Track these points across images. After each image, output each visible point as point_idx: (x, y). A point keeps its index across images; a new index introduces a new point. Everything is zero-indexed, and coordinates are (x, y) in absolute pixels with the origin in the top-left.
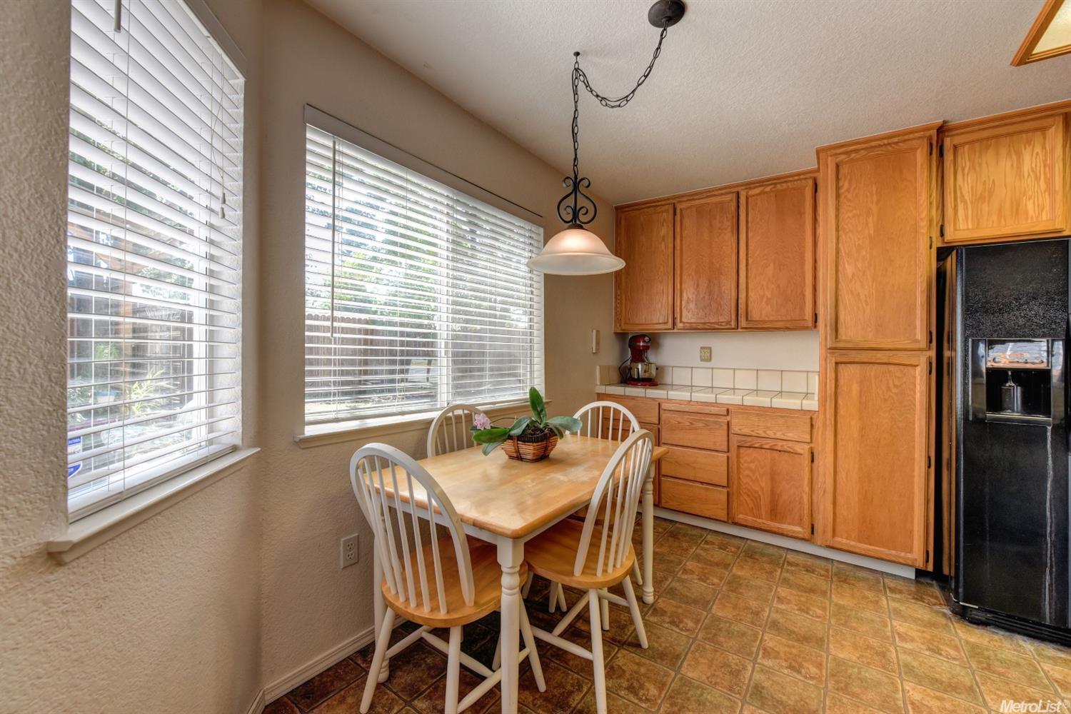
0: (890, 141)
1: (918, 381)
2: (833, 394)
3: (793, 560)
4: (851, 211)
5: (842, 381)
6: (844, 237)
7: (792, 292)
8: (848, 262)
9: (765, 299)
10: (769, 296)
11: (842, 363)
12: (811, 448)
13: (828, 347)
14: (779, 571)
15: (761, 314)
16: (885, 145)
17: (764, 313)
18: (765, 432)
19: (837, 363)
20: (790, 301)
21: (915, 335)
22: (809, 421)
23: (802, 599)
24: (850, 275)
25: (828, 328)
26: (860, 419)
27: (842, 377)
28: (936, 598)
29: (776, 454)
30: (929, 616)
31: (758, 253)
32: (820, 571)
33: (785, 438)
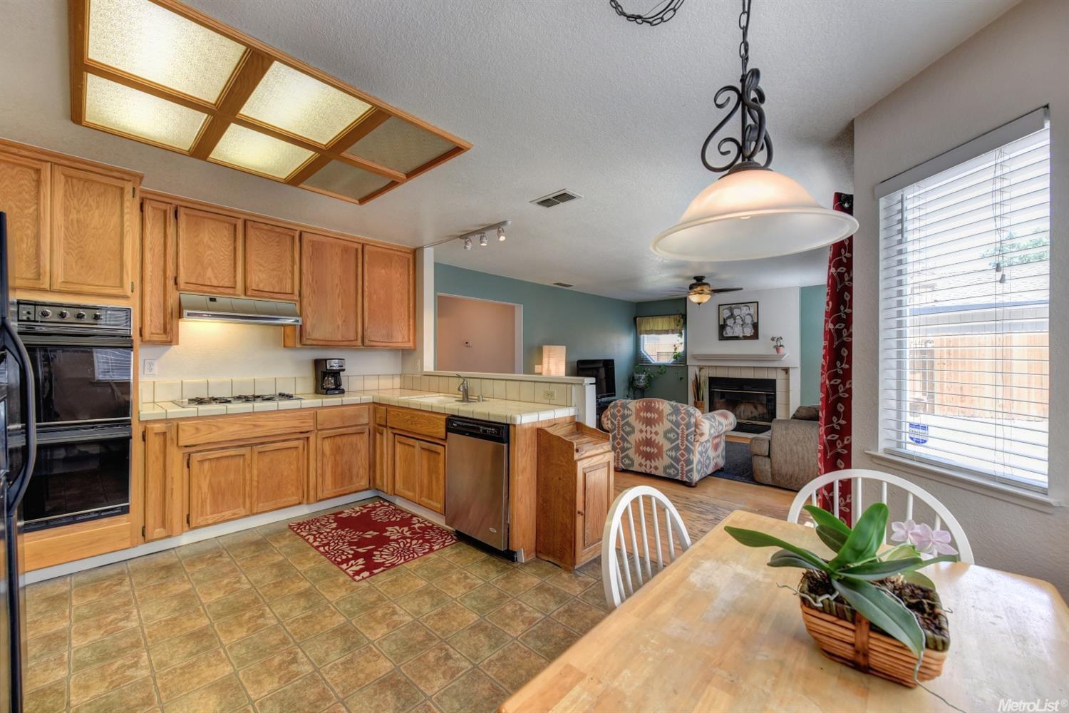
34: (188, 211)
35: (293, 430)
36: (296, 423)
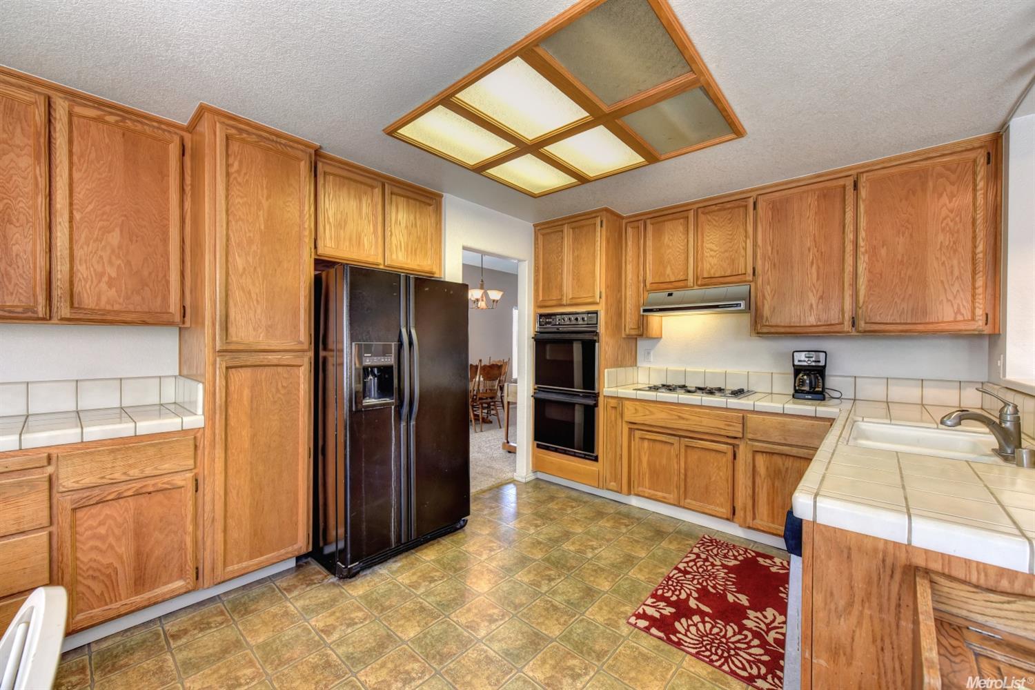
0: (279, 140)
1: (302, 380)
2: (223, 404)
3: (175, 629)
4: (242, 197)
5: (233, 388)
6: (233, 223)
7: (150, 274)
8: (238, 253)
9: (105, 279)
10: (114, 275)
11: (231, 367)
12: (196, 474)
13: (218, 348)
14: (169, 657)
15: (99, 299)
16: (273, 141)
17: (104, 299)
18: (125, 474)
19: (227, 368)
20: (148, 286)
21: (299, 336)
22: (192, 443)
23: (223, 671)
24: (240, 267)
25: (217, 327)
26: (251, 427)
27: (233, 385)
28: (319, 573)
29: (143, 500)
30: (327, 594)
31: (91, 207)
32: (216, 618)
33: (158, 472)
34: (653, 221)
35: (713, 431)
36: (721, 425)
